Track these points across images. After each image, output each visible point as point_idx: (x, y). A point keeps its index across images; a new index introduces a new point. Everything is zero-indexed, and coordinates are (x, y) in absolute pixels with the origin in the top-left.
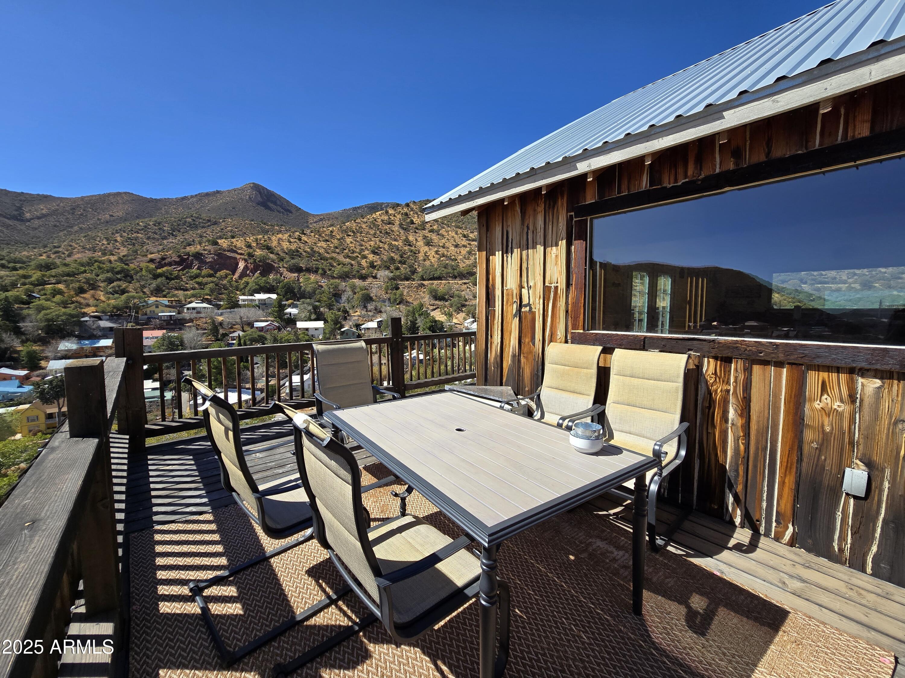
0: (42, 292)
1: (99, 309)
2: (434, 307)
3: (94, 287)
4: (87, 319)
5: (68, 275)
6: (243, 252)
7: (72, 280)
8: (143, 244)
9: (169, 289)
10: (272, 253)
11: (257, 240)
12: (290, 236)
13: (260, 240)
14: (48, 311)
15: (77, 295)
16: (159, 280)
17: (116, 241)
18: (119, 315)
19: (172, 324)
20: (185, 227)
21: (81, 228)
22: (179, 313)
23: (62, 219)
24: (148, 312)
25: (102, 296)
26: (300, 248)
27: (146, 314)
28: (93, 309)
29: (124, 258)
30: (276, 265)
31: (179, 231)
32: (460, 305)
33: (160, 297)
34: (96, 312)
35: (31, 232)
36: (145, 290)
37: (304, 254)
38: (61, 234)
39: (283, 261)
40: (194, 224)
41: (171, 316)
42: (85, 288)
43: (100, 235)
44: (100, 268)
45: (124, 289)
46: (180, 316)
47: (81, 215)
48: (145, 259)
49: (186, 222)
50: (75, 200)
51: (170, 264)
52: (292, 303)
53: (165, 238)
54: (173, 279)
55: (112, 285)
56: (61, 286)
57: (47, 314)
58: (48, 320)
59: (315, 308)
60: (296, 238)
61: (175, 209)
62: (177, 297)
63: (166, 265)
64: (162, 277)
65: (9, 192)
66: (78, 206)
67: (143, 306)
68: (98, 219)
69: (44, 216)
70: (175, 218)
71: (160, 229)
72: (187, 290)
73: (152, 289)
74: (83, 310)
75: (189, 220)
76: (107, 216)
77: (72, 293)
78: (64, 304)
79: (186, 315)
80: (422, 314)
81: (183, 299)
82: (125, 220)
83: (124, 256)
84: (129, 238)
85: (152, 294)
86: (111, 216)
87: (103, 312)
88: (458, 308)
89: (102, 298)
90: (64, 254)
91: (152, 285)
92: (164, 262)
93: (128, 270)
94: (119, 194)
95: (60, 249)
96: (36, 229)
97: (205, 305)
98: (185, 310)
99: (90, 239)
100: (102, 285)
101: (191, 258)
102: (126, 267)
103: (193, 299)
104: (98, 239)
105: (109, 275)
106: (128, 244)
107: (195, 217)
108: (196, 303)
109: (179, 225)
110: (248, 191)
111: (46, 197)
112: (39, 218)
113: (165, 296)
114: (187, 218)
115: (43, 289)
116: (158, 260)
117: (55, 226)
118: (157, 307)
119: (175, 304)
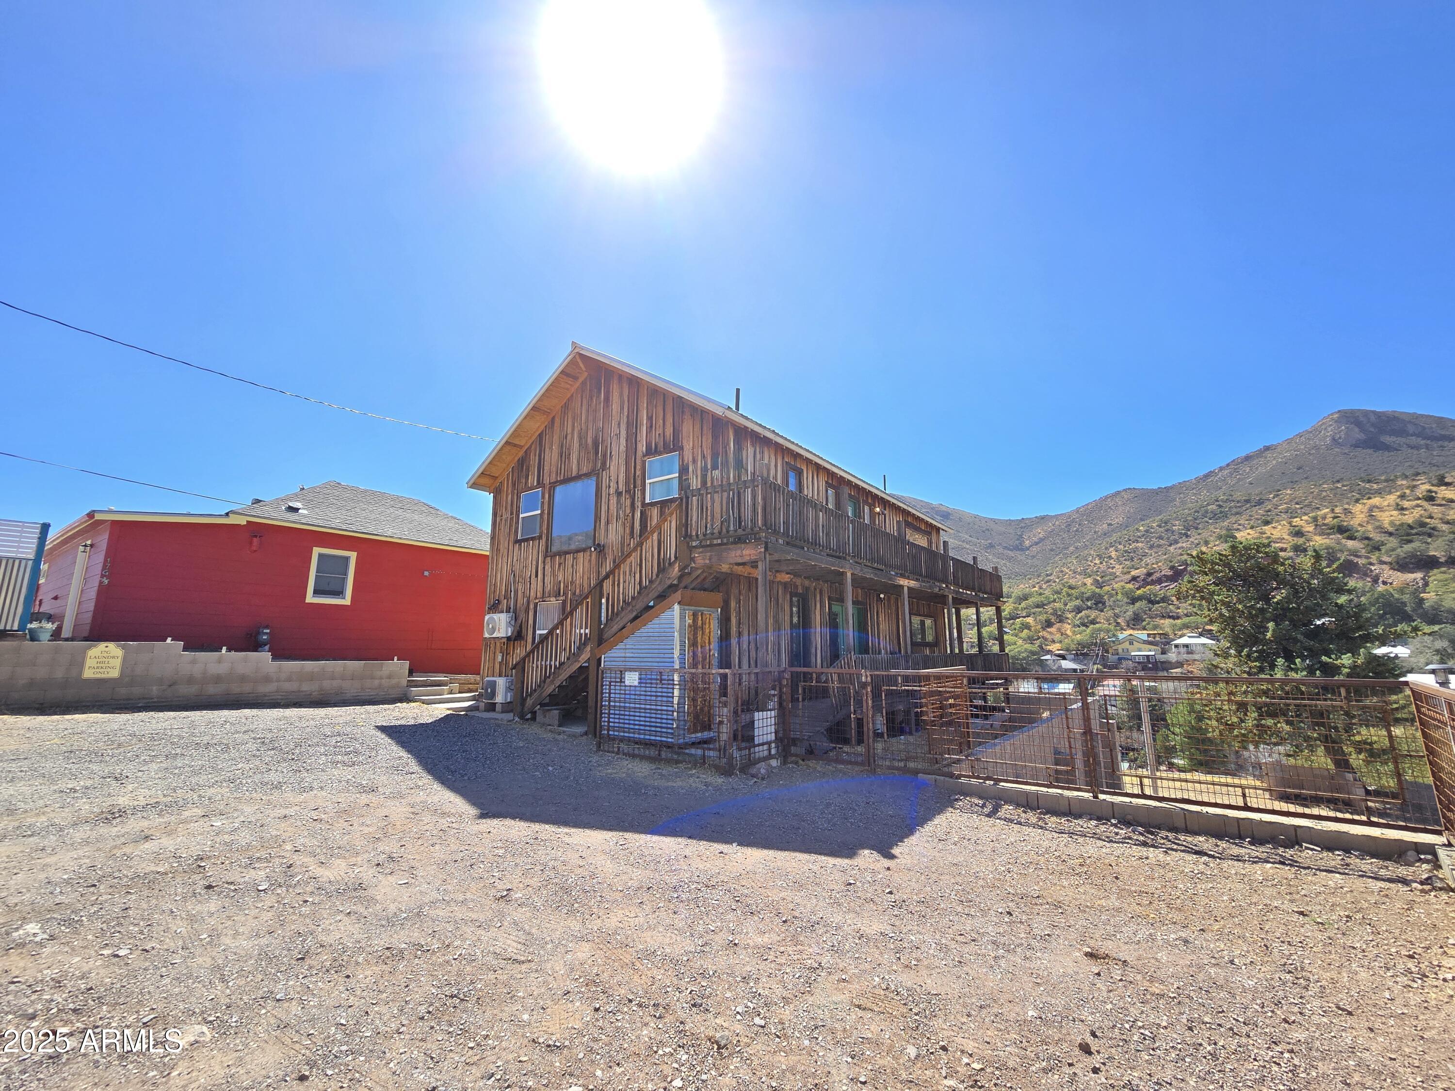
1: (1064, 646)
3: (1061, 619)
4: (1048, 657)
5: (1038, 606)
6: (1285, 546)
7: (1040, 612)
9: (1151, 618)
10: (1351, 538)
11: (1315, 519)
12: (1403, 497)
13: (1324, 518)
15: (1044, 629)
16: (1138, 604)
17: (1110, 557)
18: (1085, 655)
19: (1150, 669)
20: (1206, 519)
21: (1077, 548)
22: (1162, 653)
23: (1058, 540)
24: (1120, 651)
25: (1068, 628)
26: (1431, 517)
27: (1118, 654)
28: (1058, 646)
30: (1361, 561)
33: (1138, 630)
34: (1061, 650)
35: (1029, 561)
36: (1119, 621)
37: (1445, 527)
38: (1057, 558)
39: (1380, 550)
40: (1221, 512)
41: (1148, 656)
42: (1052, 620)
43: (1092, 552)
44: (1069, 595)
45: (1094, 619)
46: (1163, 658)
47: (1077, 531)
48: (1126, 577)
49: (1207, 512)
50: (1070, 515)
51: (1159, 581)
54: (1158, 602)
55: (1079, 616)
56: (1030, 620)
60: (1419, 499)
62: (1161, 629)
63: (1153, 583)
64: (1141, 600)
66: (1073, 521)
67: (1113, 642)
69: (1041, 540)
70: (1190, 509)
71: (1167, 530)
72: (1178, 618)
73: (1128, 618)
74: (1047, 647)
75: (1213, 507)
76: (1105, 526)
77: (1040, 627)
78: (1030, 640)
79: (1173, 655)
81: (1170, 631)
82: (1124, 528)
84: (1126, 551)
85: (1128, 626)
86: (1110, 525)
87: (1068, 650)
89: (1069, 632)
90: (1055, 582)
91: (1128, 613)
92: (1150, 579)
93: (1100, 595)
94: (1118, 493)
96: (1033, 557)
97: (1204, 640)
98: (1173, 647)
99: (1082, 559)
100: (1069, 616)
102: (1098, 590)
103: (1185, 631)
105: (1078, 602)
106: (1125, 560)
107: (1222, 501)
108: (1189, 637)
109: (1196, 519)
110: (1329, 429)
111: (1043, 518)
112: (1036, 544)
113: (1144, 629)
114: (1208, 504)
115: (1013, 624)
116: (1142, 577)
117: (1052, 550)
118: (1131, 643)
119: (1158, 639)
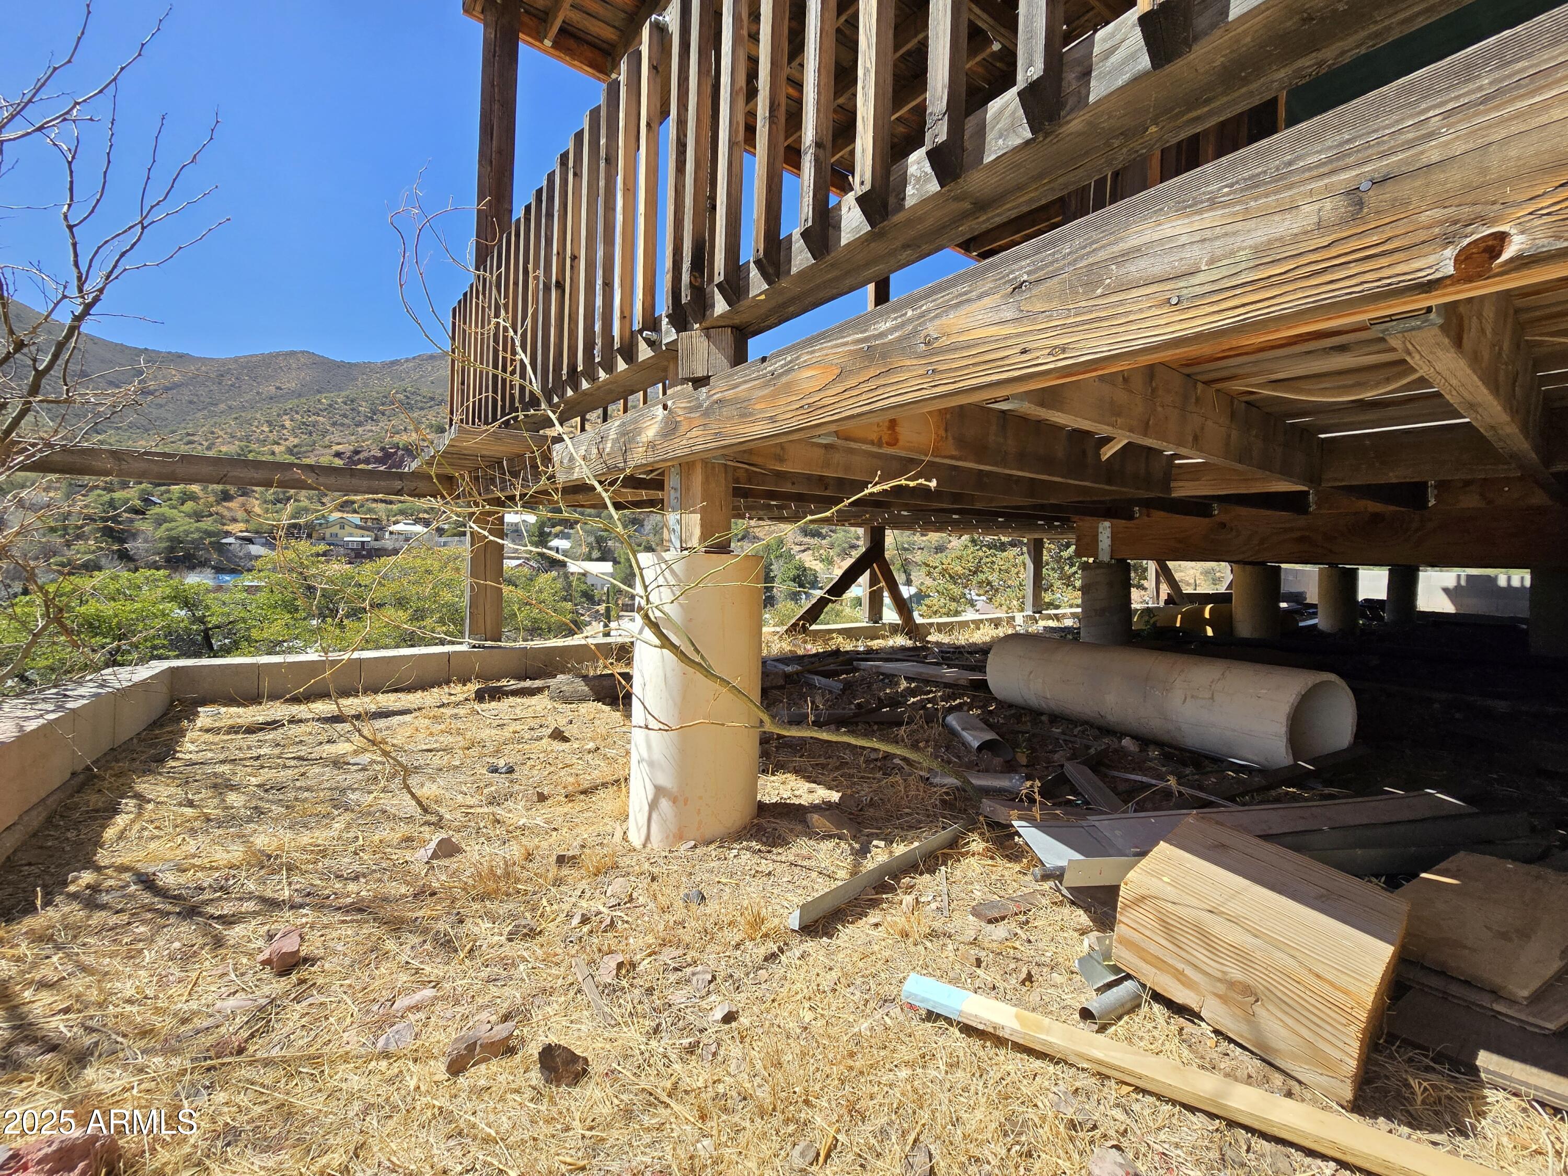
0: (166, 496)
1: (251, 526)
2: (802, 548)
3: (245, 491)
4: (230, 540)
8: (325, 433)
14: (173, 524)
15: (218, 503)
17: (283, 427)
19: (363, 555)
20: (393, 407)
21: (230, 408)
22: (376, 540)
23: (202, 391)
24: (328, 536)
25: (256, 506)
27: (324, 538)
28: (242, 526)
29: (295, 450)
31: (383, 414)
32: (846, 545)
33: (348, 512)
34: (247, 531)
35: (154, 411)
36: (324, 500)
38: (199, 415)
40: (408, 403)
41: (363, 542)
42: (232, 492)
43: (258, 416)
45: (292, 496)
46: (377, 545)
47: (233, 385)
48: (327, 451)
49: (395, 399)
50: (224, 362)
51: (366, 462)
52: (561, 532)
53: (359, 424)
56: (195, 488)
57: (171, 529)
58: (171, 539)
59: (600, 540)
61: (378, 379)
62: (376, 513)
63: (360, 462)
65: (127, 347)
66: (228, 371)
67: (321, 524)
68: (258, 393)
69: (175, 386)
70: (378, 393)
71: (353, 410)
72: (391, 502)
74: (226, 528)
75: (400, 396)
76: (272, 389)
77: (212, 499)
78: (198, 516)
79: (387, 542)
80: (781, 556)
81: (384, 517)
82: (300, 395)
83: (295, 446)
84: (304, 423)
86: (278, 388)
87: (257, 532)
88: (844, 550)
89: (257, 510)
92: (356, 458)
94: (292, 353)
95: (196, 438)
96: (161, 406)
97: (419, 528)
98: (387, 534)
99: (242, 423)
101: (400, 453)
103: (400, 518)
104: (256, 423)
106: (302, 432)
107: (410, 392)
108: (404, 524)
109: (383, 404)
111: (181, 356)
112: (167, 389)
113: (355, 512)
114: (396, 393)
115: (168, 491)
116: (348, 454)
117: (191, 402)
118: (342, 527)
119: (369, 524)
